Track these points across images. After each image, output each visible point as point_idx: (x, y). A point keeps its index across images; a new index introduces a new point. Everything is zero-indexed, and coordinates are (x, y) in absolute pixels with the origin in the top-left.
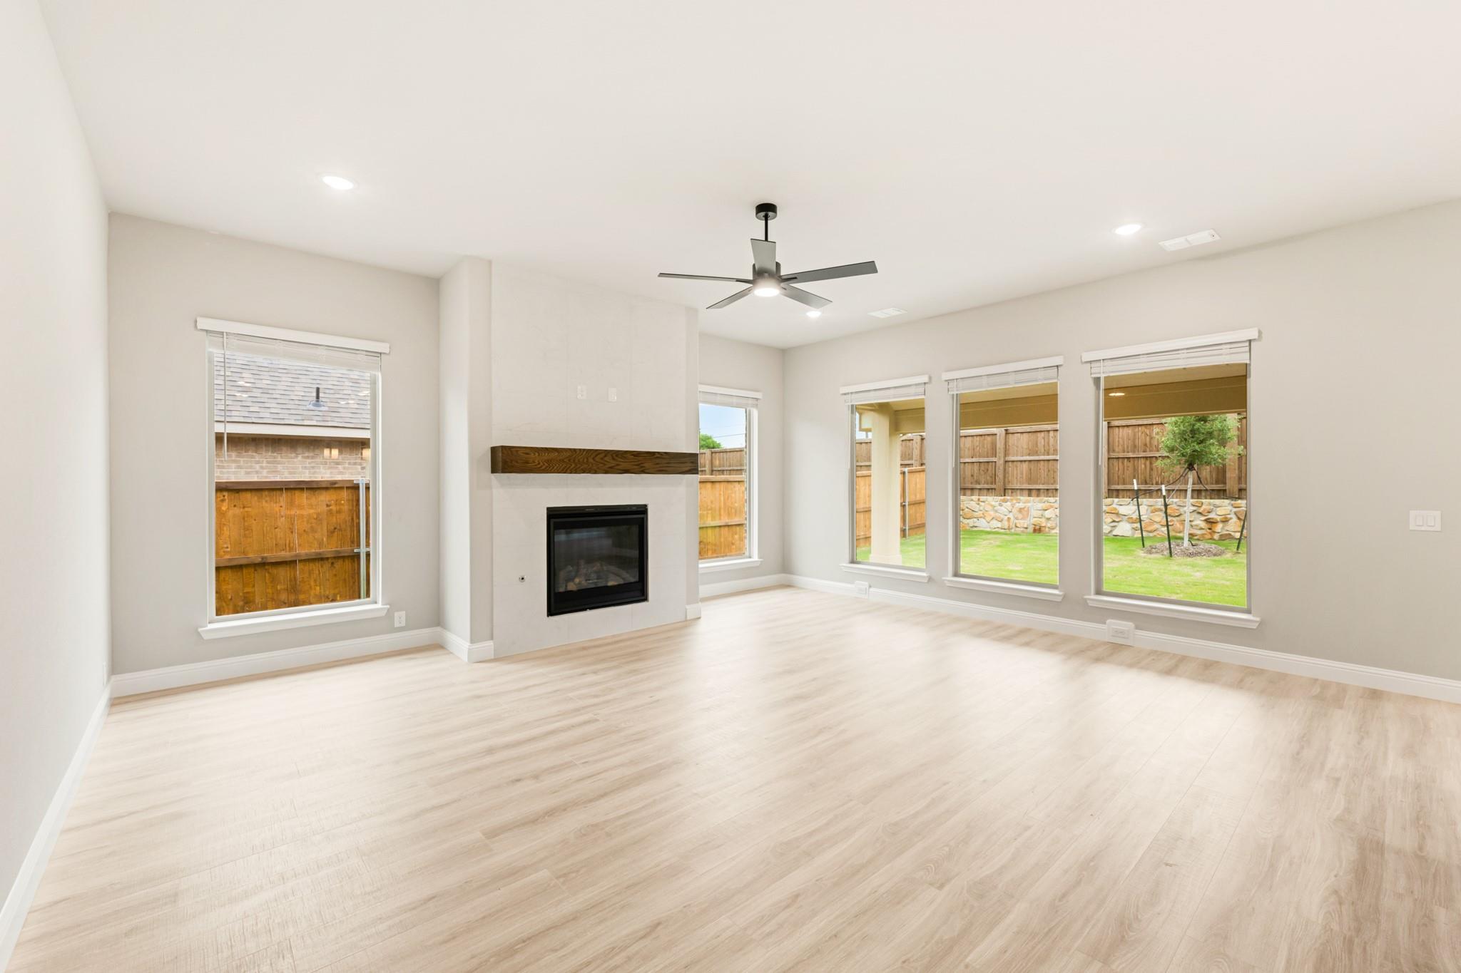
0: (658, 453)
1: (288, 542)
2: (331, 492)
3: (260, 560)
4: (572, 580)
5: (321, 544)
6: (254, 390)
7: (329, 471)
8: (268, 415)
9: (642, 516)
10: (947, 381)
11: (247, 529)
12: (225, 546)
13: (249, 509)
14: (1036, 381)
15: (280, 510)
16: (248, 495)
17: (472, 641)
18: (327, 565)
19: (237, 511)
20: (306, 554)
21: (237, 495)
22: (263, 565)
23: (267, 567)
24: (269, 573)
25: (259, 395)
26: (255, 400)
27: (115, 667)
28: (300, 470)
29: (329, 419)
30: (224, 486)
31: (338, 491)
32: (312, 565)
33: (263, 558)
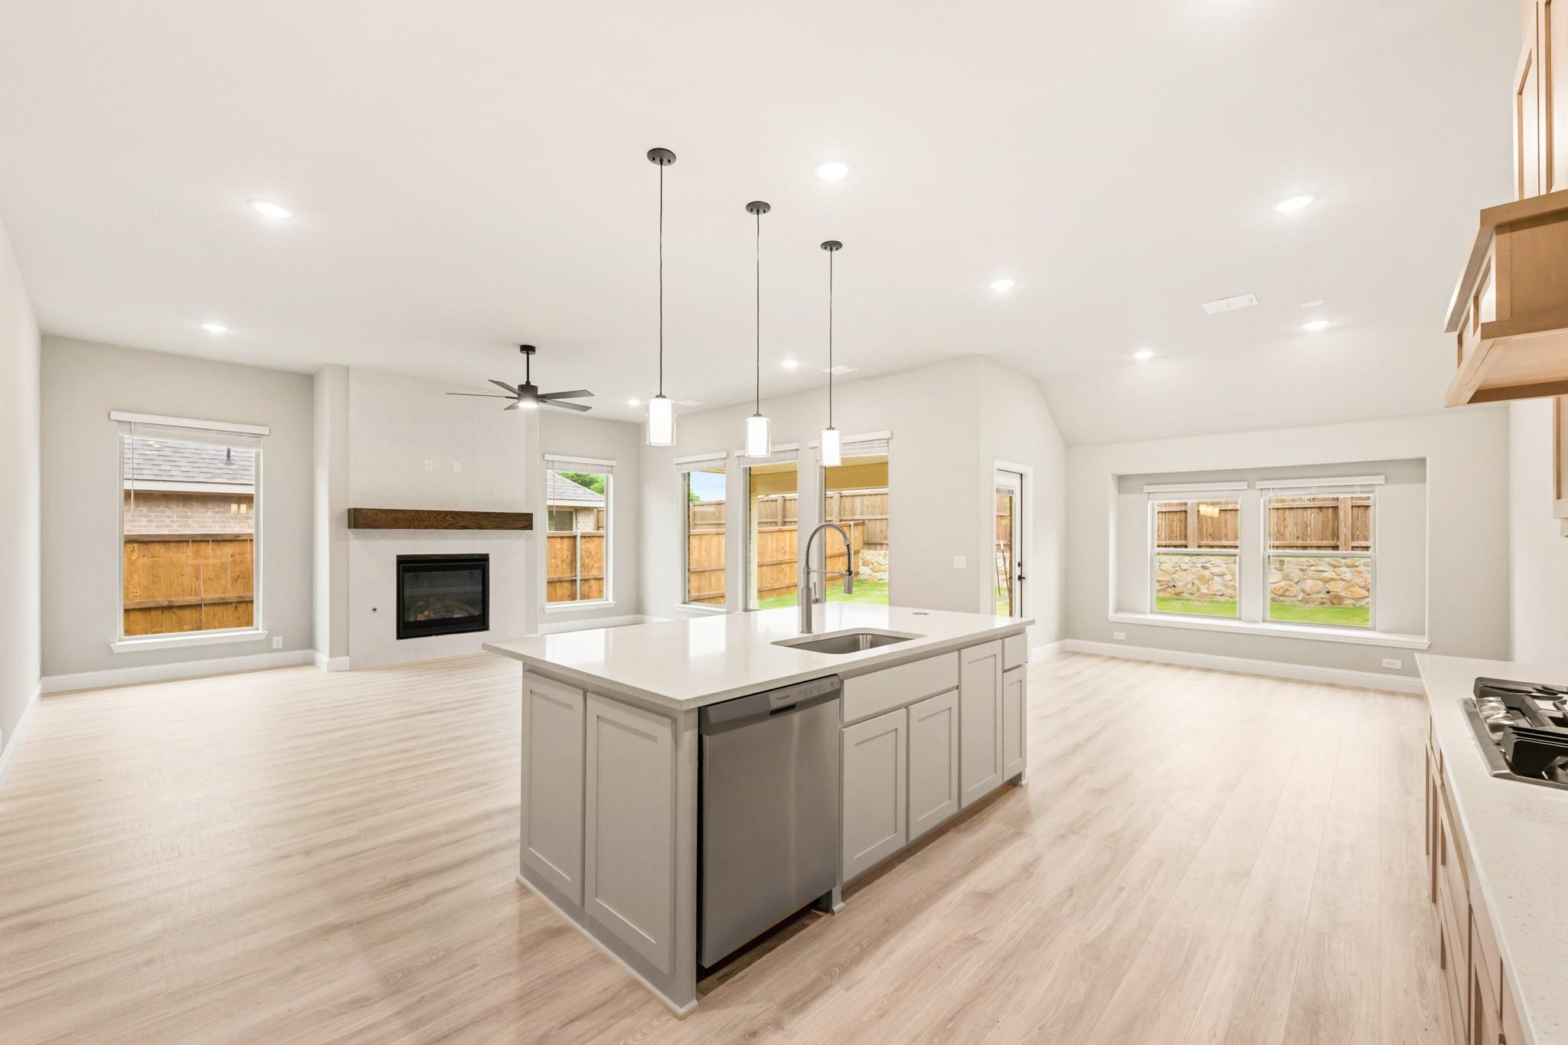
0: (495, 513)
1: (193, 588)
2: (236, 543)
3: (167, 603)
4: (422, 613)
5: (225, 589)
6: (166, 449)
7: (239, 525)
8: (179, 473)
9: (484, 563)
10: (738, 457)
11: (154, 576)
12: (135, 591)
13: (158, 559)
14: (785, 460)
15: (186, 560)
16: (157, 547)
17: (330, 656)
18: (231, 608)
19: (146, 560)
20: (211, 599)
21: (146, 546)
22: (170, 608)
23: (174, 610)
24: (175, 614)
25: (171, 454)
26: (166, 458)
27: (45, 671)
28: (211, 524)
29: (238, 476)
30: (134, 538)
31: (242, 544)
32: (216, 608)
33: (170, 602)
